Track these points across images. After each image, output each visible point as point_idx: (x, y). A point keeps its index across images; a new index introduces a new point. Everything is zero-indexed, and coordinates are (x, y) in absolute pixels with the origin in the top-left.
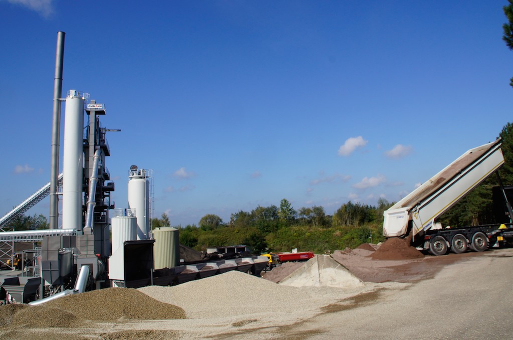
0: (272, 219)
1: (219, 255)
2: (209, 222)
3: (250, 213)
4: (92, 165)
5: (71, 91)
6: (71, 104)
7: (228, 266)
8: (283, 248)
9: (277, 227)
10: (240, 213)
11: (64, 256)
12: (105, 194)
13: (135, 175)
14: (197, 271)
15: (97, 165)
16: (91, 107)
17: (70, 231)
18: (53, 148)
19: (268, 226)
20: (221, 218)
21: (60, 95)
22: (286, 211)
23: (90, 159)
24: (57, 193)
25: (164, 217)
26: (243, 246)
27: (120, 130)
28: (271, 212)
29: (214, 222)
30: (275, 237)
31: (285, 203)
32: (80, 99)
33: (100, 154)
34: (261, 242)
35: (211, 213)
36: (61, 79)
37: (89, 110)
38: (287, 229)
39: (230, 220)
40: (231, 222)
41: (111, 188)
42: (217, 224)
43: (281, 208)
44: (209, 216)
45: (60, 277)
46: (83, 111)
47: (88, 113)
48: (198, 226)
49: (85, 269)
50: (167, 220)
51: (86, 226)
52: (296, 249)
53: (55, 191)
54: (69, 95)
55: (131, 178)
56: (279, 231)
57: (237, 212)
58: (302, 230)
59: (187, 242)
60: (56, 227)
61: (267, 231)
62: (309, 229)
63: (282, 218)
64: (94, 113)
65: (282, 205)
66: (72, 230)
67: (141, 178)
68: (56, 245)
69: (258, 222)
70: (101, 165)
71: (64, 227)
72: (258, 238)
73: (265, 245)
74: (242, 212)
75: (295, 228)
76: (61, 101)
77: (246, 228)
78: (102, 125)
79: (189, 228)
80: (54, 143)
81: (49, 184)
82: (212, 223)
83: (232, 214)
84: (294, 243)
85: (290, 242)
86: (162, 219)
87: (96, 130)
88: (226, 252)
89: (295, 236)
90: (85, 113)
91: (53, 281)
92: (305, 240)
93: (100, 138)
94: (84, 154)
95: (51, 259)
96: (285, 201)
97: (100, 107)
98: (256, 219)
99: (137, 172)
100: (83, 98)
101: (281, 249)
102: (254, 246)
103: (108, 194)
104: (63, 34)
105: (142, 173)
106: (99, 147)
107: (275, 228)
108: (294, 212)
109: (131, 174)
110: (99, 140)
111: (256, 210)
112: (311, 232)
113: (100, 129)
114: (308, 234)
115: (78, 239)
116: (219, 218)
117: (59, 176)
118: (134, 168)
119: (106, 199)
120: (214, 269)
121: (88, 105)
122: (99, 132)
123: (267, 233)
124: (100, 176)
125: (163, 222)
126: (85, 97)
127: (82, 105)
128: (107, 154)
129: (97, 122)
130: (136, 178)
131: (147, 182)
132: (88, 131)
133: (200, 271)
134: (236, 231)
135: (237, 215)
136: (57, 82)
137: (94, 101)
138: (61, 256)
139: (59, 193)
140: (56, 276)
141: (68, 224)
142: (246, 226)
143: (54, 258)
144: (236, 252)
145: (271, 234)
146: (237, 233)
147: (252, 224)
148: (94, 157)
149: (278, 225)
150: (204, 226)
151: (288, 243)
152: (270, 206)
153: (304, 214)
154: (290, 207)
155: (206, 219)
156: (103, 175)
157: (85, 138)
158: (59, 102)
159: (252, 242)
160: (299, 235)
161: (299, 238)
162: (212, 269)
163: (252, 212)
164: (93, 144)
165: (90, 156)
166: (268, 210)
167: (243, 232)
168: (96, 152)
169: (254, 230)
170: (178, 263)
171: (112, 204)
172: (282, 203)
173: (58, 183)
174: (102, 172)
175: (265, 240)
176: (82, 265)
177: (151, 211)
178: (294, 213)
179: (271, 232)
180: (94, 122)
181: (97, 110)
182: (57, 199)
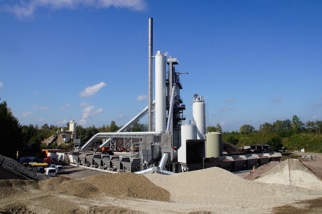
0: (287, 128)
1: (251, 150)
2: (246, 129)
3: (273, 124)
4: (171, 95)
5: (158, 51)
6: (158, 59)
7: (254, 158)
8: (295, 148)
9: (290, 133)
10: (265, 124)
11: (155, 147)
12: (180, 111)
13: (197, 100)
14: (232, 160)
15: (174, 94)
16: (170, 60)
17: (158, 132)
18: (149, 85)
19: (284, 133)
20: (253, 127)
21: (152, 55)
22: (297, 123)
23: (170, 91)
24: (152, 111)
25: (218, 125)
26: (267, 145)
27: (188, 73)
28: (287, 123)
29: (249, 129)
30: (289, 140)
31: (295, 118)
32: (163, 56)
33: (176, 88)
34: (279, 143)
35: (247, 124)
36: (152, 45)
37: (169, 62)
38: (297, 135)
39: (259, 128)
40: (260, 129)
41: (183, 108)
42: (251, 131)
43: (293, 121)
44: (246, 125)
45: (152, 159)
46: (165, 63)
47: (168, 64)
48: (239, 132)
49: (166, 155)
50: (220, 127)
51: (167, 130)
52: (304, 149)
53: (151, 109)
54: (157, 54)
55: (194, 102)
56: (292, 136)
57: (264, 123)
58: (308, 137)
59: (232, 142)
60: (151, 131)
61: (284, 136)
62: (313, 136)
63: (294, 128)
64: (172, 64)
65: (294, 119)
66: (160, 132)
67: (200, 101)
68: (150, 141)
69: (278, 130)
70: (177, 94)
71: (156, 130)
72: (276, 140)
73: (282, 146)
74: (267, 123)
75: (304, 134)
76: (153, 58)
77: (270, 134)
78: (176, 71)
79: (233, 133)
80: (149, 82)
81: (148, 107)
82: (248, 130)
83: (261, 125)
84: (302, 145)
85: (300, 144)
86: (217, 127)
87: (173, 74)
88: (256, 149)
89: (303, 140)
90: (167, 64)
91: (149, 161)
92: (310, 143)
93: (175, 78)
94: (167, 87)
95: (147, 148)
96: (296, 116)
97: (174, 60)
98: (277, 129)
99: (198, 98)
100: (165, 55)
101: (293, 148)
102: (274, 145)
103: (182, 111)
104: (152, 19)
105: (201, 99)
106: (175, 84)
107: (289, 134)
108: (303, 124)
109: (194, 100)
110: (175, 80)
111: (276, 122)
112: (315, 138)
113: (175, 73)
114: (312, 139)
115: (162, 138)
116: (252, 127)
117: (153, 102)
118: (196, 96)
119: (181, 114)
120: (244, 159)
121: (168, 59)
122: (175, 75)
123: (284, 137)
124: (176, 101)
125: (218, 129)
126: (166, 55)
127: (164, 59)
128: (181, 88)
129: (173, 69)
130: (197, 102)
131: (204, 104)
132: (169, 74)
133: (235, 160)
134: (263, 135)
135: (264, 125)
136: (150, 47)
137: (171, 56)
138: (153, 147)
139: (153, 111)
140: (150, 158)
141: (158, 129)
142: (269, 133)
143: (149, 148)
144: (262, 149)
145: (286, 138)
146: (264, 136)
147: (274, 131)
148: (173, 89)
149: (291, 132)
150: (243, 132)
151: (298, 145)
152: (286, 120)
153: (310, 125)
154: (300, 121)
155: (244, 127)
156: (178, 100)
157: (167, 78)
158: (152, 58)
159: (272, 143)
160: (306, 140)
161: (306, 141)
162: (243, 160)
163: (274, 124)
164: (172, 82)
165: (170, 89)
166: (285, 122)
167: (268, 136)
168: (174, 86)
169: (275, 135)
170: (221, 155)
171: (184, 117)
172: (294, 118)
173: (153, 105)
174: (178, 98)
175: (281, 142)
176: (164, 153)
177: (206, 122)
178: (302, 125)
179: (286, 137)
180: (172, 69)
181: (173, 62)
182: (152, 114)
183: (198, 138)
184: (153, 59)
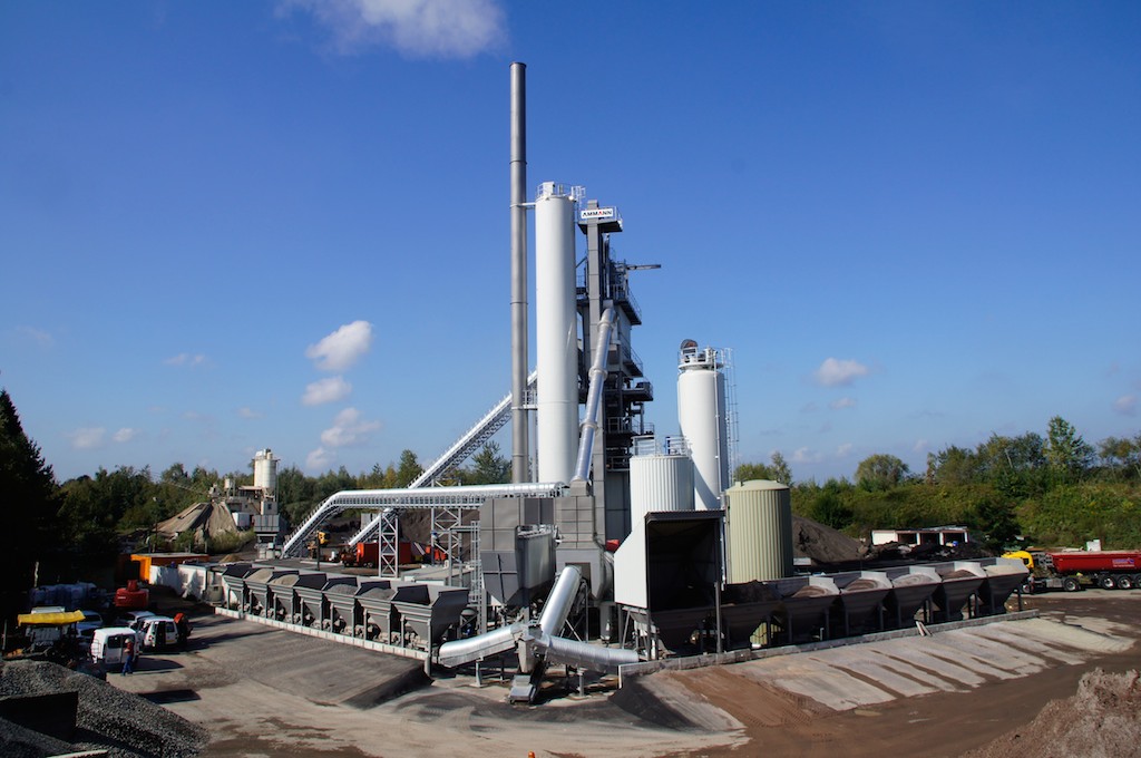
0: (1030, 465)
1: (900, 548)
2: (878, 472)
3: (975, 452)
4: (596, 344)
5: (544, 184)
6: (546, 211)
7: (918, 583)
8: (1062, 536)
9: (1043, 484)
10: (949, 451)
11: (530, 543)
12: (633, 408)
13: (693, 361)
14: (835, 591)
15: (608, 341)
17: (547, 487)
18: (515, 308)
19: (1020, 483)
20: (904, 462)
21: (523, 196)
22: (1065, 446)
23: (592, 330)
24: (525, 406)
25: (778, 460)
26: (960, 529)
27: (659, 266)
28: (1029, 448)
29: (890, 470)
30: (1039, 510)
31: (1059, 425)
32: (565, 199)
33: (614, 319)
34: (1005, 520)
35: (881, 453)
36: (522, 161)
37: (585, 223)
38: (1069, 491)
39: (927, 467)
40: (929, 471)
41: (644, 395)
42: (897, 477)
43: (1052, 439)
44: (877, 458)
45: (522, 589)
46: (572, 226)
47: (584, 228)
48: (854, 481)
49: (570, 576)
51: (576, 478)
52: (1098, 541)
53: (522, 401)
54: (541, 192)
55: (684, 369)
56: (1049, 495)
57: (944, 449)
58: (1112, 495)
59: (828, 518)
60: (523, 481)
61: (1018, 495)
62: (1130, 493)
63: (1055, 463)
64: (596, 229)
65: (1053, 433)
66: (552, 487)
67: (706, 367)
68: (511, 519)
69: (995, 472)
70: (619, 342)
71: (541, 479)
72: (995, 511)
73: (1016, 530)
74: (955, 449)
75: (1092, 487)
76: (526, 208)
77: (965, 487)
79: (832, 486)
80: (515, 298)
82: (885, 475)
83: (931, 455)
84: (1089, 526)
85: (1079, 524)
86: (774, 465)
87: (602, 267)
88: (919, 543)
89: (1092, 508)
90: (578, 230)
91: (508, 597)
92: (1120, 520)
93: (612, 282)
94: (580, 317)
95: (499, 549)
96: (1060, 421)
98: (990, 468)
99: (697, 354)
100: (571, 198)
101: (1057, 540)
102: (985, 529)
103: (638, 408)
105: (707, 356)
106: (611, 302)
107: (1039, 488)
108: (1088, 450)
109: (683, 360)
110: (611, 289)
111: (989, 445)
112: (1137, 498)
113: (612, 265)
114: (1127, 504)
115: (558, 506)
116: (899, 461)
118: (689, 346)
119: (636, 419)
120: (880, 587)
122: (612, 274)
123: (1018, 498)
124: (616, 368)
125: (776, 473)
126: (575, 196)
127: (570, 212)
128: (634, 319)
129: (603, 249)
130: (695, 367)
131: (721, 378)
132: (587, 270)
133: (844, 592)
134: (942, 494)
135: (943, 456)
136: (515, 168)
137: (595, 201)
138: (521, 543)
139: (529, 406)
140: (512, 586)
141: (549, 472)
142: (964, 482)
143: (508, 547)
144: (942, 543)
145: (1028, 501)
146: (945, 497)
147: (980, 478)
148: (601, 324)
149: (1046, 480)
150: (866, 482)
151: (1075, 526)
152: (1024, 435)
153: (1114, 454)
154: (1075, 437)
155: (870, 464)
156: (622, 367)
157: (581, 284)
158: (522, 210)
159: (979, 521)
160: (1104, 507)
161: (1104, 513)
162: (875, 588)
163: (980, 450)
164: (598, 296)
165: (592, 322)
166: (1019, 444)
167: (959, 495)
168: (605, 312)
169: (988, 492)
170: (788, 569)
171: (646, 429)
172: (1053, 427)
173: (527, 390)
174: (623, 358)
175: (1014, 516)
176: (567, 564)
177: (731, 445)
178: (1086, 452)
179: (1027, 496)
180: (597, 248)
181: (602, 221)
183: (700, 506)
184: (526, 214)
